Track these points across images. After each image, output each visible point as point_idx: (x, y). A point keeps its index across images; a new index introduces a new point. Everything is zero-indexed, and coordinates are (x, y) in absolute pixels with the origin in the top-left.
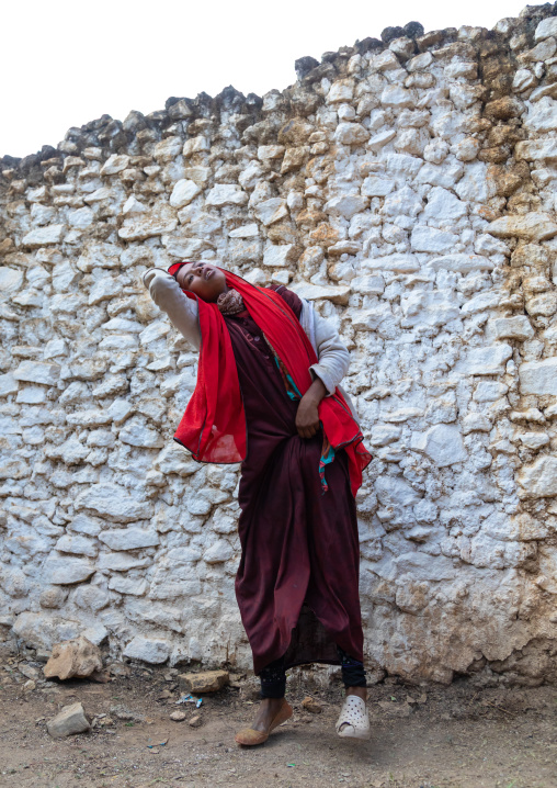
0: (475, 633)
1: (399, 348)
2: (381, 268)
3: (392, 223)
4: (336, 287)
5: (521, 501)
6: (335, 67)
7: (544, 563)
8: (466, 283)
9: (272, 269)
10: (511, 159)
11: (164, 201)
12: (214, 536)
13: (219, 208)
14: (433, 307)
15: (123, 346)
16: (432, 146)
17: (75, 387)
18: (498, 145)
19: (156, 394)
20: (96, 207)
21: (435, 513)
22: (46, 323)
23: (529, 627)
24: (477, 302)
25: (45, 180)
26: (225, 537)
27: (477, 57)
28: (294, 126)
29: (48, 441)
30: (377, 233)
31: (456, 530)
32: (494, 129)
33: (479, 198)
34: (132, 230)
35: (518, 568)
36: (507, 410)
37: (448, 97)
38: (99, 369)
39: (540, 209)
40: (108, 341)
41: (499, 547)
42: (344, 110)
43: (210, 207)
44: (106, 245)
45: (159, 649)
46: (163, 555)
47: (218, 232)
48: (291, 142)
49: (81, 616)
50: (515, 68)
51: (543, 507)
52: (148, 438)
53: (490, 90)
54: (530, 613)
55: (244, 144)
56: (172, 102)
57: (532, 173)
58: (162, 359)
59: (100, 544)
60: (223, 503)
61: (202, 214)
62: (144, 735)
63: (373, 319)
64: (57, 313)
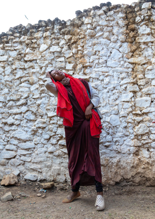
0: (122, 171)
1: (103, 93)
2: (99, 71)
3: (102, 59)
4: (86, 76)
5: (135, 136)
6: (87, 14)
7: (140, 152)
8: (121, 76)
9: (68, 70)
10: (134, 42)
11: (38, 50)
12: (51, 145)
13: (53, 53)
14: (112, 82)
15: (25, 91)
16: (113, 37)
17: (11, 102)
18: (131, 38)
19: (35, 105)
20: (18, 51)
21: (112, 139)
22: (3, 84)
23: (136, 170)
24: (124, 81)
25: (3, 43)
26: (54, 145)
27: (126, 13)
28: (75, 30)
29: (3, 118)
30: (98, 61)
31: (117, 144)
32: (130, 33)
33: (126, 53)
34: (28, 58)
35: (133, 154)
36: (132, 111)
37: (118, 24)
38: (18, 98)
39: (142, 56)
40: (21, 90)
41: (129, 148)
42: (89, 26)
43: (51, 52)
44: (21, 62)
45: (35, 177)
46: (36, 150)
47: (53, 59)
48: (74, 35)
49: (12, 167)
50: (136, 17)
51: (140, 137)
52: (32, 117)
53: (129, 22)
54: (136, 166)
55: (61, 34)
56: (40, 21)
57: (140, 46)
58: (37, 95)
59: (18, 147)
60: (53, 136)
61: (48, 54)
62: (29, 200)
63: (96, 85)
64: (6, 81)
